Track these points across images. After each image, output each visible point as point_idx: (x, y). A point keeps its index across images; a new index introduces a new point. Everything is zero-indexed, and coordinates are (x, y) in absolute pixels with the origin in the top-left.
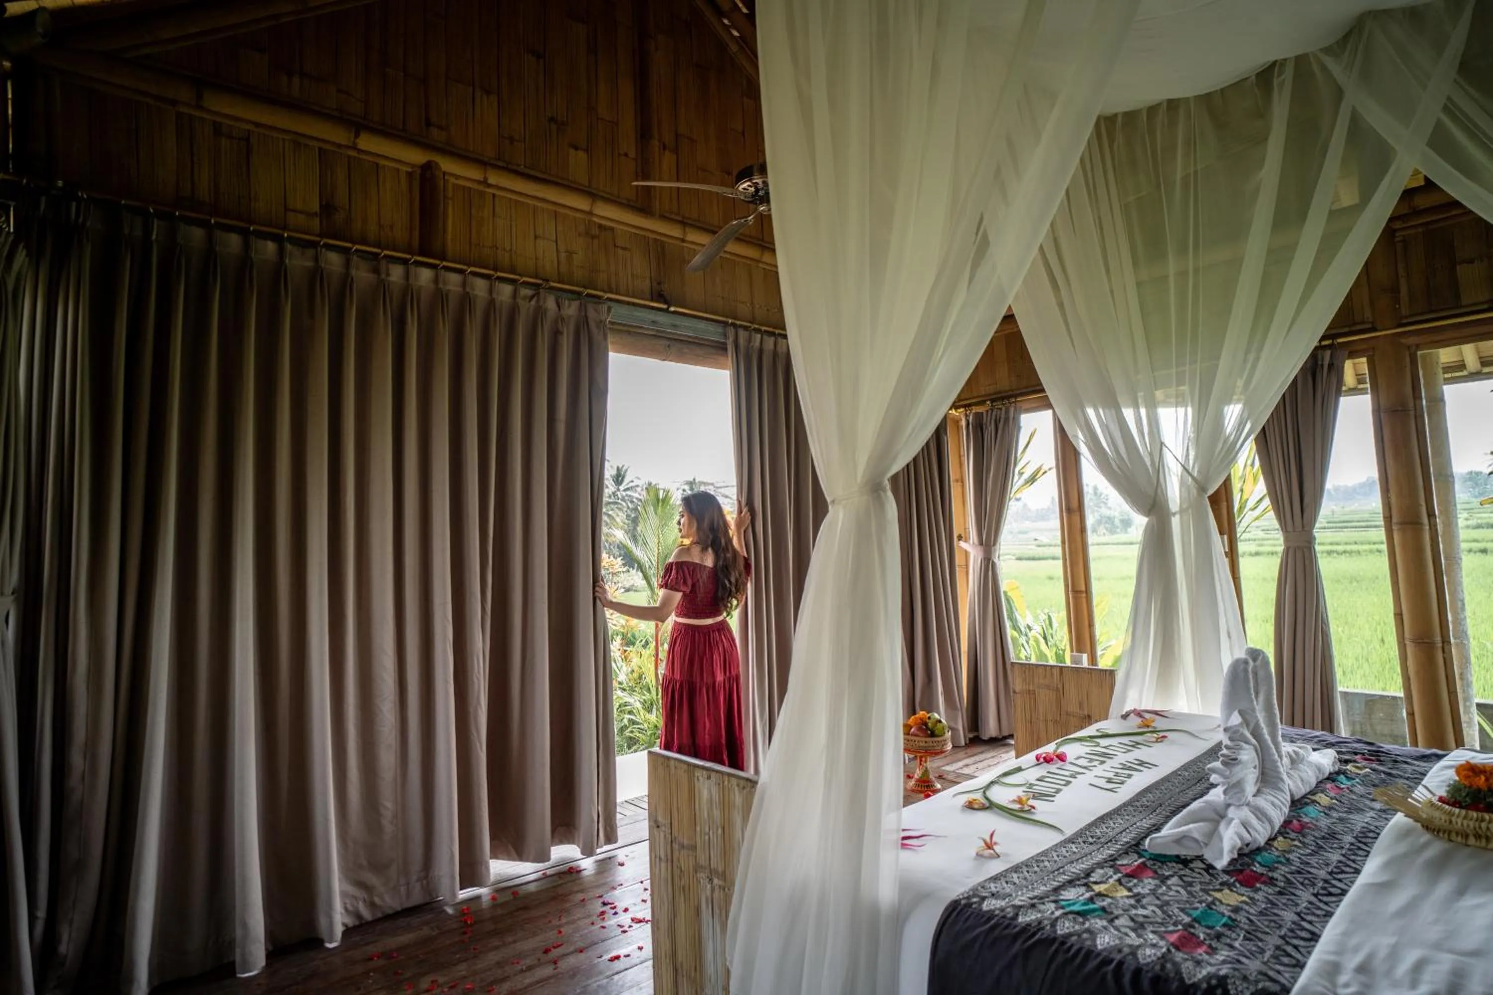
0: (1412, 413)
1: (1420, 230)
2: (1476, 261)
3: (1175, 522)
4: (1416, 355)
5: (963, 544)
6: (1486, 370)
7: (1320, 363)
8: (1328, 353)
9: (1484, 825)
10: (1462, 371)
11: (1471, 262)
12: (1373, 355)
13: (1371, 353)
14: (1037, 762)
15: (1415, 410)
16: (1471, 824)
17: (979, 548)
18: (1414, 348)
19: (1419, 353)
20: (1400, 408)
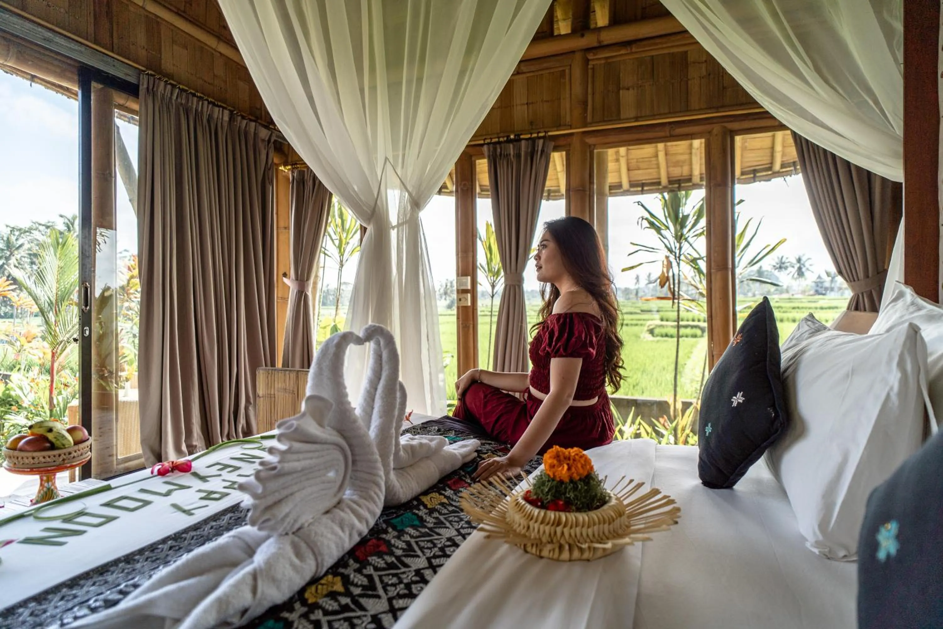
0: (588, 193)
1: (603, 62)
2: (631, 89)
3: (393, 234)
4: (593, 152)
5: (285, 280)
6: (632, 189)
7: (536, 149)
8: (541, 141)
9: (559, 530)
10: (620, 189)
11: (628, 89)
12: (569, 150)
13: (568, 148)
14: (151, 475)
15: (590, 192)
16: (547, 528)
17: (295, 282)
18: (592, 147)
19: (595, 151)
20: (581, 189)
